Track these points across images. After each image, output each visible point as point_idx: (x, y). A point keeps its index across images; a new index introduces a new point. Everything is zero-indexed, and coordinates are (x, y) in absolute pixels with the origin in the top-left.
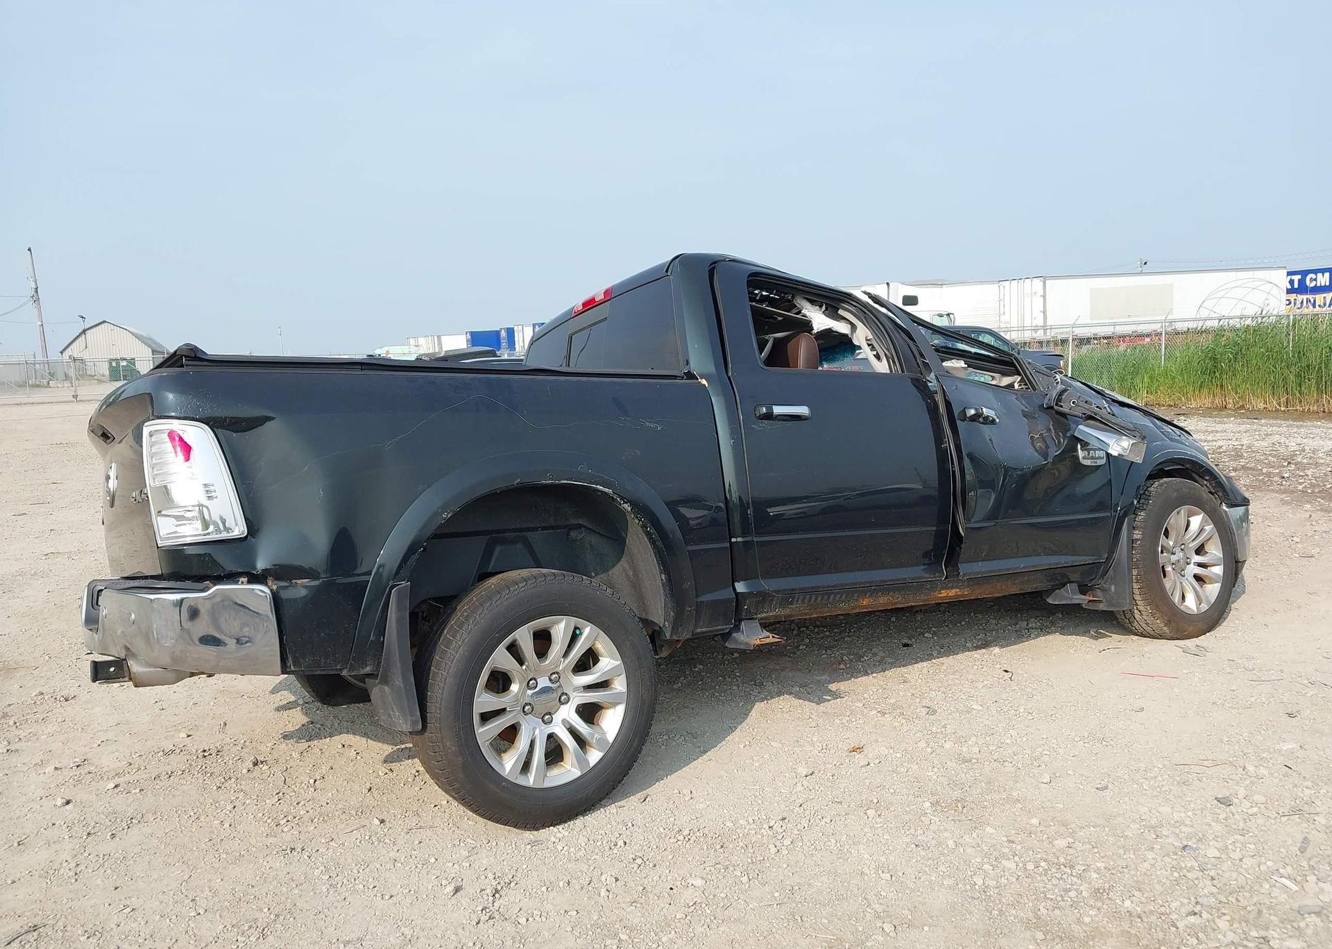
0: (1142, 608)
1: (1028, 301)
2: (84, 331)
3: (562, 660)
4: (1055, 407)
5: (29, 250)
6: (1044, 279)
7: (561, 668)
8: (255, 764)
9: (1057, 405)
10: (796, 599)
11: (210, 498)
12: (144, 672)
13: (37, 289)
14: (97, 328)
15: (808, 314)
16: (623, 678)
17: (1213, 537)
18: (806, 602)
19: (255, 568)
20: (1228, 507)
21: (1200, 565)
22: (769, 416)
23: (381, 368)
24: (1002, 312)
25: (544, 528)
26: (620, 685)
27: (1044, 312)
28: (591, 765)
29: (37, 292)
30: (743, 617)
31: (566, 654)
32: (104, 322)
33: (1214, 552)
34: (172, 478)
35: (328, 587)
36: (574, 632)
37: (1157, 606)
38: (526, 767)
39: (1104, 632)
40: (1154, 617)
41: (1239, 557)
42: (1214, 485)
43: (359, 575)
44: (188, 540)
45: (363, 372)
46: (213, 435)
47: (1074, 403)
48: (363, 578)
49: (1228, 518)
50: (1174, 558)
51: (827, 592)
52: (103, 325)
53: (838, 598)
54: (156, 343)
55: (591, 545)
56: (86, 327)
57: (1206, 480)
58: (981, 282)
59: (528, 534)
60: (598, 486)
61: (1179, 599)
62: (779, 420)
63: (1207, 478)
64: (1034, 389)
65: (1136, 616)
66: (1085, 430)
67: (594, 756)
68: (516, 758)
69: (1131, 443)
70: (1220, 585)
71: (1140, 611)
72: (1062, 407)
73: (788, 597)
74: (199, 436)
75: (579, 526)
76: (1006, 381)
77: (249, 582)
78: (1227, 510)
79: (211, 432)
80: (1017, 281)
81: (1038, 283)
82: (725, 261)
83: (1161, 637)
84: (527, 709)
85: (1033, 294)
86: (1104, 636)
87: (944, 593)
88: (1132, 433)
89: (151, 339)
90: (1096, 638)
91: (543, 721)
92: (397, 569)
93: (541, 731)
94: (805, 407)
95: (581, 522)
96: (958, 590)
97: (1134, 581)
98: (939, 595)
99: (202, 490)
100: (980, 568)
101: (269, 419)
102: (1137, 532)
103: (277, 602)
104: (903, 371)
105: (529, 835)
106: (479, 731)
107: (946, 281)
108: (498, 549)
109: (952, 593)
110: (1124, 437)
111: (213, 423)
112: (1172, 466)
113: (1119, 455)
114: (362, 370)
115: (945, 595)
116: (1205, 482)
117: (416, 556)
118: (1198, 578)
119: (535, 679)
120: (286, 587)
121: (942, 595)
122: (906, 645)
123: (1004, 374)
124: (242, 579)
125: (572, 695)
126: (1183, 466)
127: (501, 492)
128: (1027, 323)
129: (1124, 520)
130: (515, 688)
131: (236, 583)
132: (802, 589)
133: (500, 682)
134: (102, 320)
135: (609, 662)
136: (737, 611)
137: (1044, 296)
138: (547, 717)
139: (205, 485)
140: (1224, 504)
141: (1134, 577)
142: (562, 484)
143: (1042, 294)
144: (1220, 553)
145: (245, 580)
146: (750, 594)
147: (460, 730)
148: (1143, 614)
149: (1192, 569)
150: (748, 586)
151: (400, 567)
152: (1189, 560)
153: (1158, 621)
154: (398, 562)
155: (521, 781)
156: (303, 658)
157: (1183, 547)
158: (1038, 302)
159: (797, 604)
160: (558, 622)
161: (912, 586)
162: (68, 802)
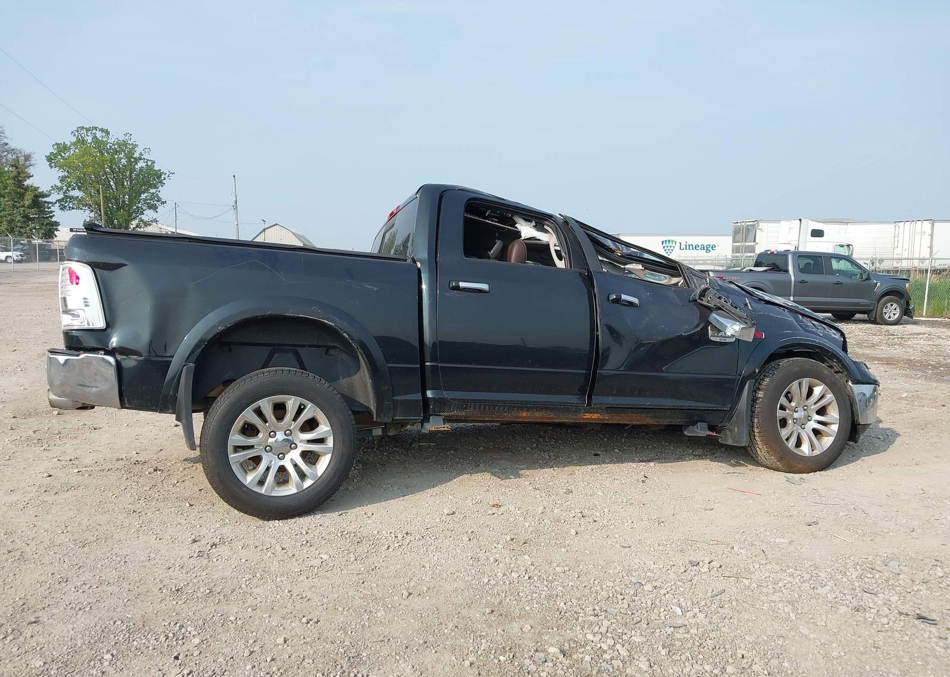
0: (761, 447)
1: (918, 238)
2: (264, 230)
3: (293, 422)
4: (698, 300)
5: (234, 176)
6: (933, 222)
7: (291, 428)
8: (155, 470)
9: (700, 298)
10: (469, 406)
11: (86, 306)
12: (56, 400)
13: (236, 201)
14: (272, 228)
15: (518, 227)
16: (332, 438)
17: (833, 403)
18: (477, 408)
19: (108, 347)
20: (852, 383)
21: (820, 422)
22: (457, 288)
23: (201, 241)
24: (896, 246)
25: (310, 346)
26: (330, 443)
27: (931, 247)
28: (304, 488)
29: (236, 203)
30: (431, 414)
31: (295, 419)
32: (276, 224)
33: (832, 414)
34: (69, 293)
35: (147, 361)
36: (300, 406)
37: (771, 446)
38: (261, 483)
39: (743, 463)
40: (769, 454)
41: (860, 421)
42: (840, 366)
43: (166, 357)
44: (75, 328)
45: (190, 243)
46: (92, 271)
47: (710, 297)
48: (170, 359)
49: (852, 391)
50: (796, 415)
51: (493, 404)
52: (275, 226)
53: (501, 408)
54: (306, 239)
55: (342, 360)
56: (266, 227)
57: (835, 362)
58: (882, 222)
59: (298, 349)
60: (325, 321)
61: (792, 444)
62: (465, 291)
63: (835, 361)
64: (689, 287)
65: (759, 452)
66: (714, 317)
67: (308, 483)
68: (254, 476)
69: (741, 327)
70: (834, 438)
71: (760, 449)
72: (702, 300)
73: (463, 404)
74: (85, 273)
75: (334, 348)
76: (674, 280)
77: (105, 354)
78: (852, 385)
79: (91, 270)
80: (910, 223)
81: (927, 226)
82: (455, 189)
83: (777, 470)
84: (269, 449)
85: (923, 234)
86: (740, 465)
87: (588, 416)
88: (746, 320)
89: (303, 237)
90: (734, 466)
91: (278, 457)
92: (189, 356)
93: (275, 463)
94: (487, 285)
95: (335, 344)
96: (599, 415)
97: (755, 427)
98: (584, 417)
99: (82, 302)
100: (611, 400)
101: (124, 265)
102: (761, 393)
103: (119, 366)
104: (571, 268)
105: (261, 522)
106: (231, 456)
107: (850, 220)
108: (276, 355)
109: (595, 416)
110: (738, 323)
111: (94, 266)
112: (803, 349)
113: (731, 335)
114: (189, 242)
115: (589, 417)
116: (835, 364)
117: (200, 350)
118: (816, 432)
119: (275, 432)
120: (125, 359)
121: (586, 417)
122: (596, 455)
123: (673, 276)
124: (101, 352)
125: (299, 445)
126: (813, 350)
127: (261, 318)
128: (916, 256)
129: (746, 382)
130: (261, 435)
131: (98, 354)
132: (473, 400)
133: (249, 430)
134: (275, 223)
135: (324, 428)
136: (426, 409)
137: (932, 235)
138: (281, 455)
139: (84, 298)
140: (850, 381)
141: (755, 424)
142: (300, 317)
143: (930, 233)
144: (837, 416)
145: (103, 352)
146: (434, 399)
147: (217, 454)
148: (761, 450)
149: (812, 425)
150: (433, 394)
151: (190, 355)
152: (809, 418)
153: (772, 457)
154: (189, 353)
155: (257, 489)
156: (133, 401)
157: (805, 408)
158: (926, 240)
159: (470, 409)
160: (290, 399)
161: (560, 408)
162: (50, 476)
